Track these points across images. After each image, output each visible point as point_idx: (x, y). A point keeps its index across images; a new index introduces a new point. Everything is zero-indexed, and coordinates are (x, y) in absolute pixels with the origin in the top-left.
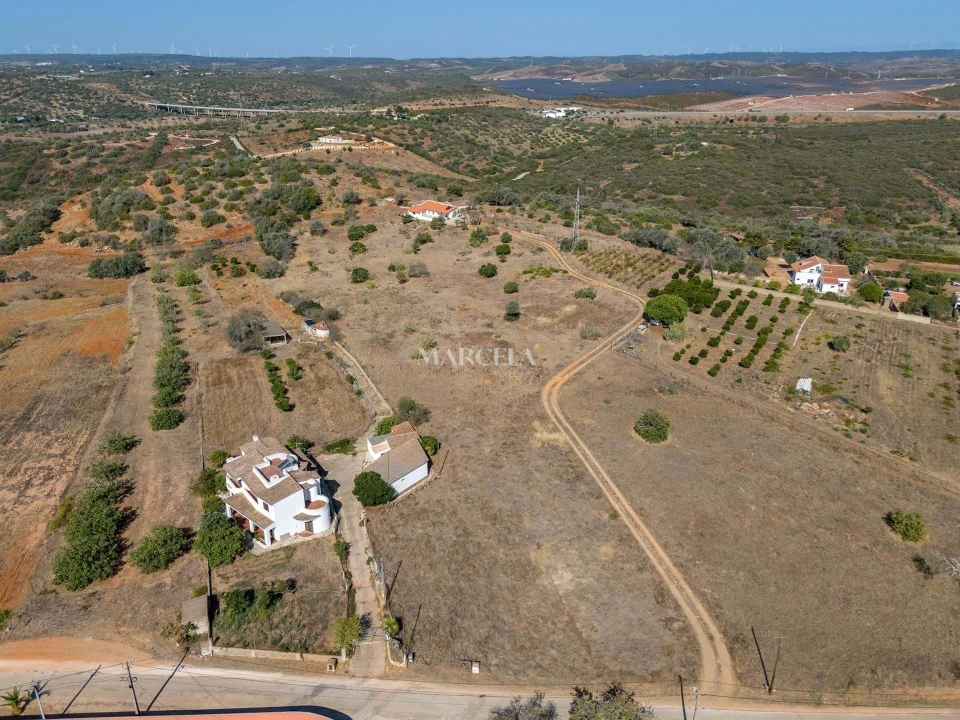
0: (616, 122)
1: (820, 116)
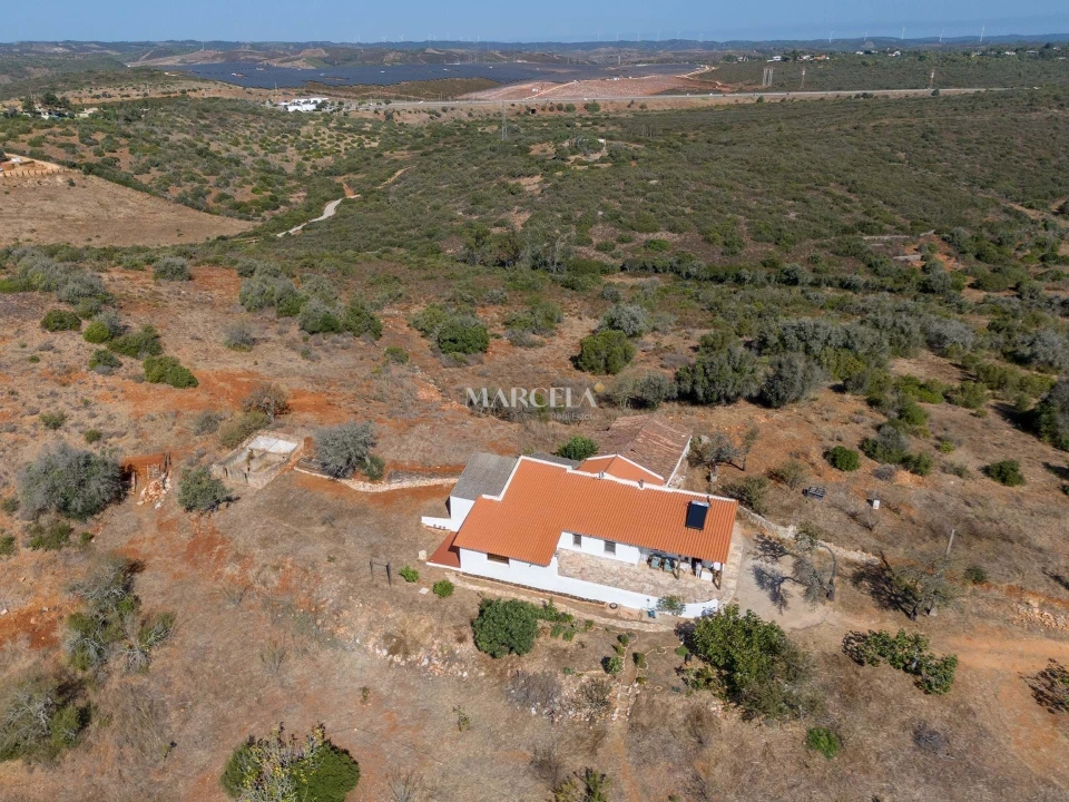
0: (395, 116)
1: (632, 102)
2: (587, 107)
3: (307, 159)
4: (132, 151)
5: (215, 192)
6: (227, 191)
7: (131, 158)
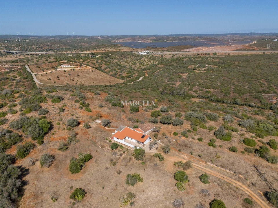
0: (164, 56)
1: (226, 53)
2: (213, 54)
3: (140, 66)
4: (105, 65)
5: (119, 74)
6: (121, 74)
7: (105, 66)
